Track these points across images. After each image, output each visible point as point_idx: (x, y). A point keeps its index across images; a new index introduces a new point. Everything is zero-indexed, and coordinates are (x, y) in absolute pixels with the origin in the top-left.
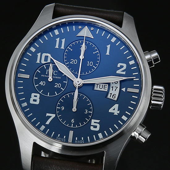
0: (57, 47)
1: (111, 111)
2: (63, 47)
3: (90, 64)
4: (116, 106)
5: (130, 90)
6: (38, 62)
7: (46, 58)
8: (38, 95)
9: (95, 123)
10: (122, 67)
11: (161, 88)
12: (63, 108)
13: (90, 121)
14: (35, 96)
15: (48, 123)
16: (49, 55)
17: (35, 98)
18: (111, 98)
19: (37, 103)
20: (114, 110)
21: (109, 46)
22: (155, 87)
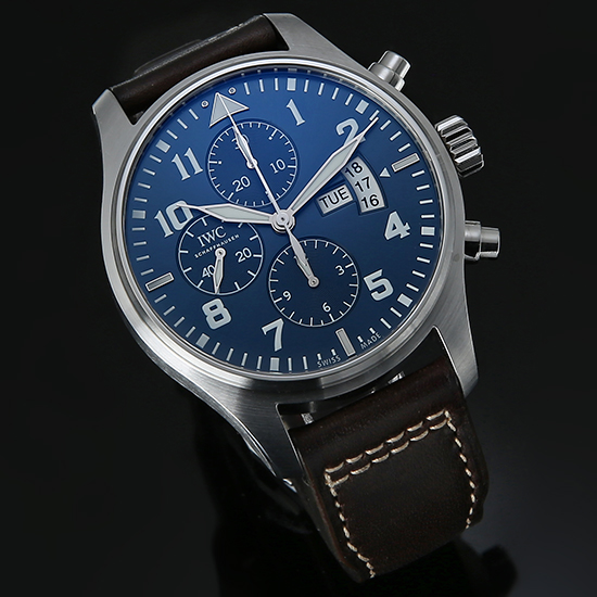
0: (185, 176)
1: (389, 234)
2: (198, 170)
3: (278, 166)
4: (394, 218)
5: (397, 167)
6: (168, 233)
7: (179, 212)
8: (218, 302)
9: (374, 281)
10: (348, 129)
11: (456, 120)
12: (288, 295)
13: (363, 284)
14: (212, 309)
15: (278, 346)
16: (181, 204)
17: (216, 312)
18: (371, 208)
19: (227, 318)
20: (394, 228)
21: (291, 105)
22: (442, 126)
